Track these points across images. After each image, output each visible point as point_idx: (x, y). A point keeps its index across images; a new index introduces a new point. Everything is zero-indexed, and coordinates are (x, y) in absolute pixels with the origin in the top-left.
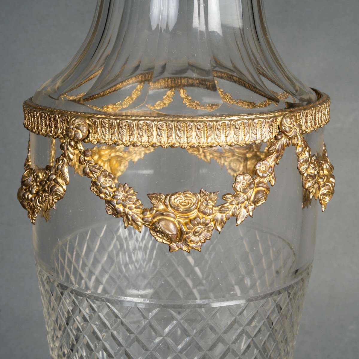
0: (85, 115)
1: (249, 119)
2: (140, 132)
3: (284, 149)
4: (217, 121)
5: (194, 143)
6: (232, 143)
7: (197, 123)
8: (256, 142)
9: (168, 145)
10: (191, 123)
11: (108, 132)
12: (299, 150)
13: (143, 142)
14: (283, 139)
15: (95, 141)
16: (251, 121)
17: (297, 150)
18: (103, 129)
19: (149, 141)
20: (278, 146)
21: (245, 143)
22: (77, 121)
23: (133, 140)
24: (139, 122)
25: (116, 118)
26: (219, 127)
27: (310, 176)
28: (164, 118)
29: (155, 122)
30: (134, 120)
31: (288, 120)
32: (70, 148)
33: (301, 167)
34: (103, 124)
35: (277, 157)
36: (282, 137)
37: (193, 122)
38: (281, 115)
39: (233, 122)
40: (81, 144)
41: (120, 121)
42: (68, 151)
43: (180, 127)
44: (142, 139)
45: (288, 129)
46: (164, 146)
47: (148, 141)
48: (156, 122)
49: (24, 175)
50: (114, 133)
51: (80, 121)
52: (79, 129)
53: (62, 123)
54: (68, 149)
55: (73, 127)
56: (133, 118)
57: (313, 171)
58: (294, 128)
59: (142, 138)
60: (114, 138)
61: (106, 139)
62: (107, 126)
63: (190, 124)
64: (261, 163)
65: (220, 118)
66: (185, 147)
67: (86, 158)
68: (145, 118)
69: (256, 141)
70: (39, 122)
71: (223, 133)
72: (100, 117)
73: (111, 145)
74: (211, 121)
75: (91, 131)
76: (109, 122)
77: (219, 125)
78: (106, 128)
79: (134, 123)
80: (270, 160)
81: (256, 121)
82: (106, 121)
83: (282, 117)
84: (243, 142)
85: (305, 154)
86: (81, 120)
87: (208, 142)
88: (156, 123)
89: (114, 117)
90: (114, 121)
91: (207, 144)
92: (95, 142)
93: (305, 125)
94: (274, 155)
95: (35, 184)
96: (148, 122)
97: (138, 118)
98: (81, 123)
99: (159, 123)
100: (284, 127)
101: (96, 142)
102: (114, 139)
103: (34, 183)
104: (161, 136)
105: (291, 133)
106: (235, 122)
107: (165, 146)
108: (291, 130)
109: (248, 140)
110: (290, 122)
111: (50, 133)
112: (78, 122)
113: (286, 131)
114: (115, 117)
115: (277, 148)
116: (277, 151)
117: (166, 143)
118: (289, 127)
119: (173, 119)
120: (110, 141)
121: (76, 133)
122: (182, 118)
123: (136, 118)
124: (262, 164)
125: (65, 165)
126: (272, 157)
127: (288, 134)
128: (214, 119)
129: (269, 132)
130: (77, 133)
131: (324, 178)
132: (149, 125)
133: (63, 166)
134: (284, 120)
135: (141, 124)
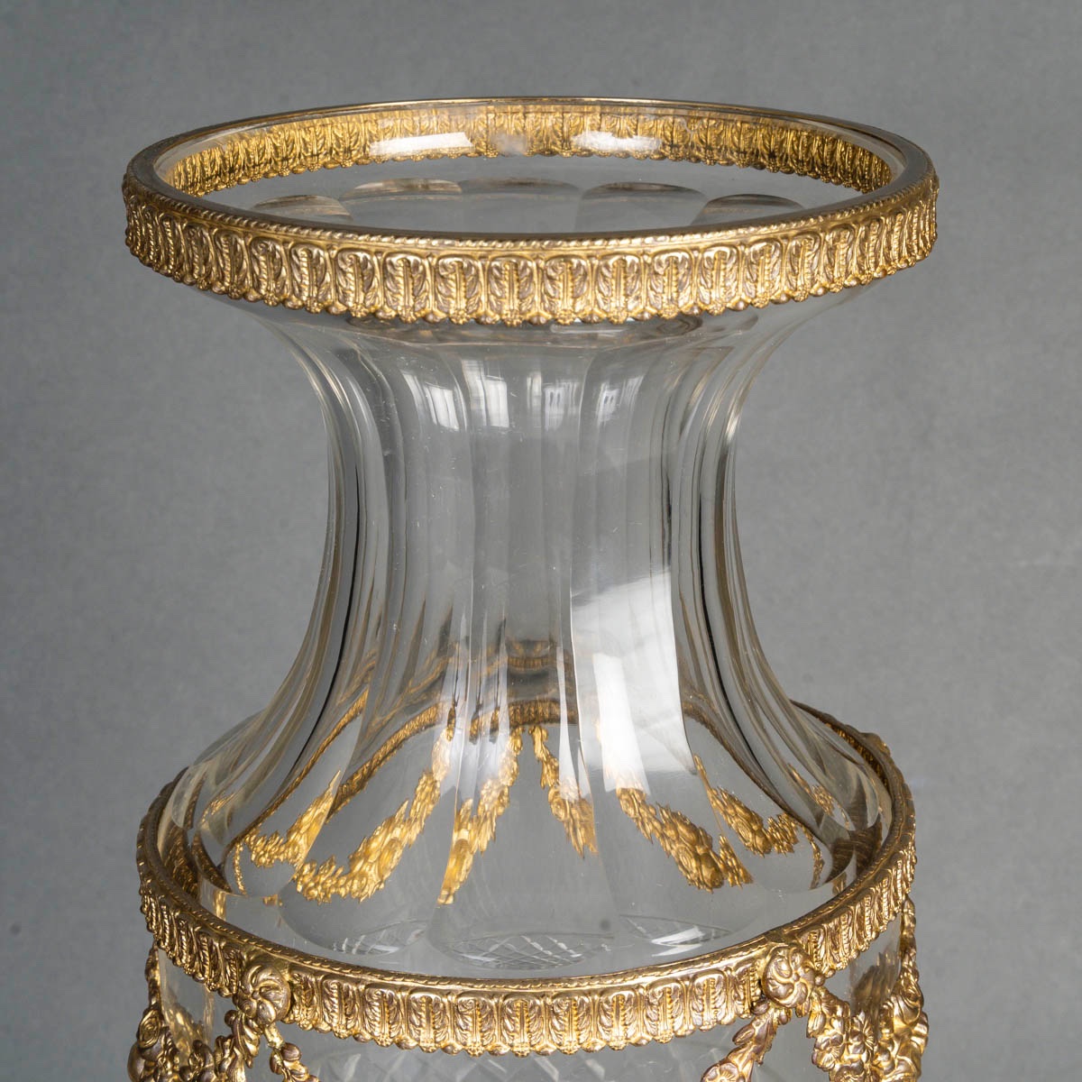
0: (282, 957)
1: (683, 978)
2: (414, 1018)
3: (773, 1033)
4: (602, 993)
5: (547, 1046)
6: (642, 1038)
7: (553, 998)
8: (702, 1028)
9: (483, 1048)
10: (538, 1002)
11: (337, 1007)
12: (814, 1024)
13: (421, 1040)
14: (772, 1010)
15: (308, 1022)
16: (687, 983)
17: (810, 1026)
18: (327, 1001)
19: (438, 1040)
20: (758, 1028)
21: (673, 1034)
22: (263, 976)
23: (399, 1033)
24: (412, 996)
25: (356, 977)
26: (606, 1006)
27: (849, 1069)
28: (472, 987)
29: (449, 997)
30: (402, 988)
31: (784, 967)
32: (247, 1031)
33: (822, 1056)
34: (326, 990)
35: (757, 1052)
36: (769, 1008)
37: (542, 997)
38: (765, 954)
39: (641, 991)
40: (274, 1032)
41: (366, 988)
42: (243, 1037)
43: (510, 1011)
44: (419, 1035)
45: (782, 990)
46: (474, 1051)
47: (435, 1038)
48: (454, 998)
49: (144, 1026)
50: (353, 1012)
51: (270, 977)
52: (269, 999)
53: (230, 964)
54: (243, 1033)
55: (254, 992)
56: (399, 982)
57: (855, 1057)
58: (798, 983)
59: (419, 1031)
60: (352, 1024)
61: (334, 1025)
62: (335, 995)
63: (535, 1002)
64: (718, 1070)
65: (610, 981)
66: (525, 1054)
67: (287, 1064)
68: (426, 984)
69: (702, 1025)
70: (175, 935)
71: (618, 1018)
72: (318, 969)
73: (345, 1038)
74: (589, 993)
75: (296, 997)
76: (339, 986)
77: (607, 1002)
78: (333, 999)
79: (399, 995)
80: (741, 1059)
81: (700, 980)
82: (333, 984)
83: (768, 958)
84: (668, 1032)
85: (833, 1028)
86: (271, 975)
87: (581, 1042)
88: (452, 998)
89: (351, 976)
90: (350, 987)
91: (579, 1046)
92: (308, 1025)
93: (831, 955)
94: (750, 1047)
95: (169, 1065)
96: (433, 996)
97: (409, 983)
98: (272, 983)
99: (460, 999)
100: (773, 985)
101: (310, 1027)
102: (353, 1027)
103: (166, 1063)
104: (466, 1030)
105: (792, 997)
106: (647, 989)
107: (477, 1053)
108: (791, 991)
109: (680, 1028)
110: (789, 973)
111: (201, 975)
112: (264, 980)
113: (779, 997)
114: (354, 974)
115: (756, 1034)
116: (758, 1040)
117: (477, 1045)
118: (784, 984)
119: (495, 990)
120: (344, 1031)
121: (261, 1007)
122: (516, 987)
123: (405, 983)
124: (718, 1073)
125: (238, 1063)
126: (745, 1052)
127: (783, 1002)
128: (596, 985)
129: (735, 998)
130: (263, 1008)
131: (890, 1048)
132: (437, 1004)
133: (232, 1066)
134: (773, 967)
135: (416, 1002)
